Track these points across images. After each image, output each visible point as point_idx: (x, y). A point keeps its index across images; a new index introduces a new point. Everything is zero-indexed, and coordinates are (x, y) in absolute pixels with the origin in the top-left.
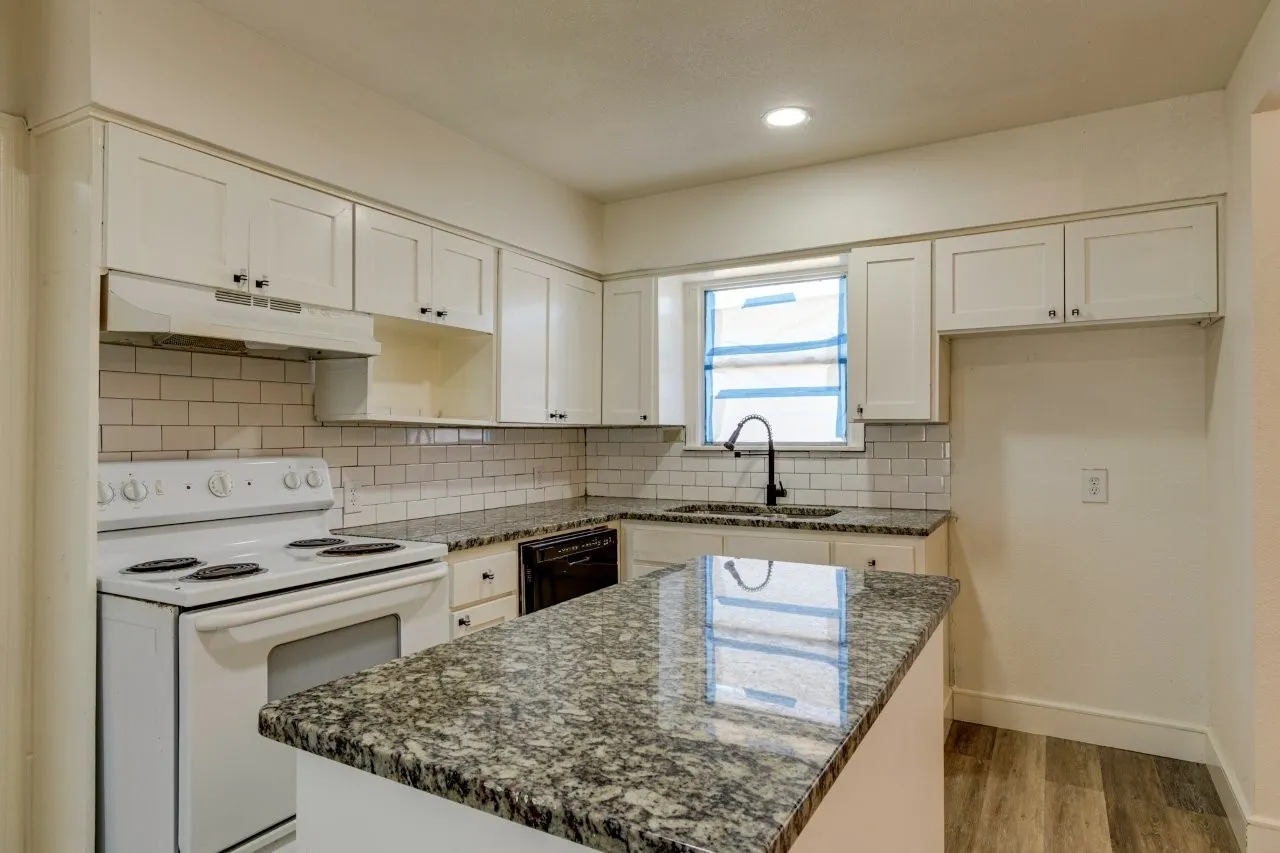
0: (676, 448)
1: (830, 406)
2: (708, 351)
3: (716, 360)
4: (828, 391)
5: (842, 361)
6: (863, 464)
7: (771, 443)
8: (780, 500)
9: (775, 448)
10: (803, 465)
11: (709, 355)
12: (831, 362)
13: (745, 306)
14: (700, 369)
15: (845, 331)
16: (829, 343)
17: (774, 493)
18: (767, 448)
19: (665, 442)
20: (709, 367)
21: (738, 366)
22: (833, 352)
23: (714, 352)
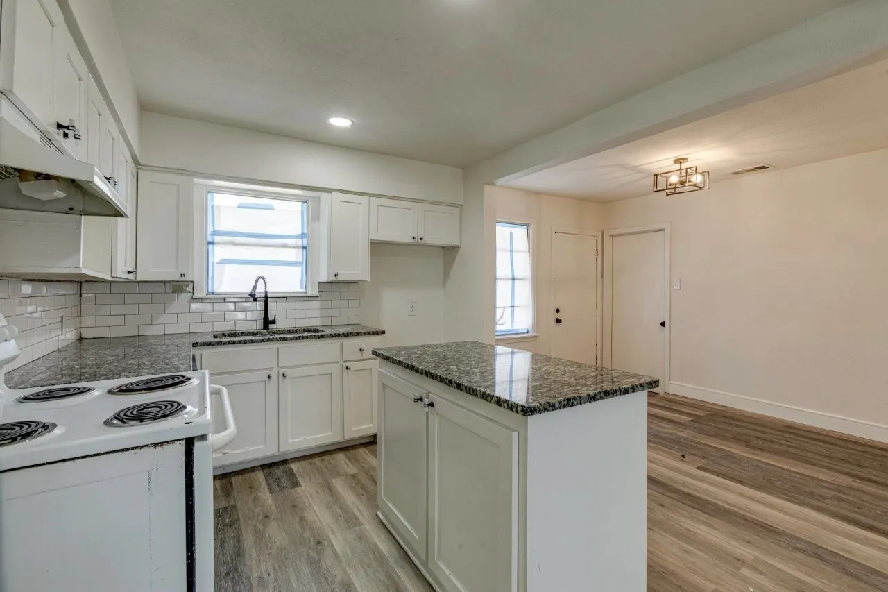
0: (185, 297)
1: (298, 271)
2: (209, 232)
3: (217, 239)
4: (295, 264)
5: (304, 248)
6: (317, 303)
7: (266, 293)
8: (271, 326)
9: (269, 295)
10: (282, 305)
11: (211, 235)
12: (298, 247)
13: (239, 207)
14: (205, 243)
15: (305, 232)
16: (296, 237)
17: (267, 322)
18: (264, 295)
19: (173, 292)
20: (212, 243)
21: (235, 244)
22: (299, 242)
23: (214, 233)
